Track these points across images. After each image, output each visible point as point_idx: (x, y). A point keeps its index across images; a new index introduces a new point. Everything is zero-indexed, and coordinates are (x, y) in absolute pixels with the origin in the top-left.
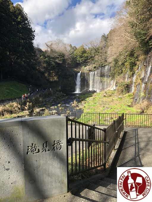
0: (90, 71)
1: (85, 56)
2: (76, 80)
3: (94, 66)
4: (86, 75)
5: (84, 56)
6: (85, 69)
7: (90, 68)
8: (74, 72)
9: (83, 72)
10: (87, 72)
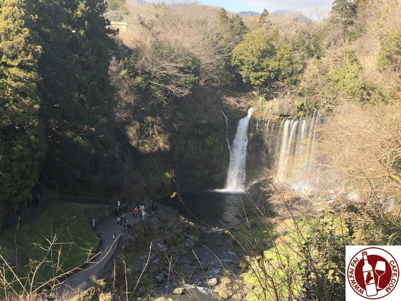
0: (284, 116)
1: (270, 68)
3: (298, 103)
4: (270, 127)
5: (268, 66)
6: (267, 109)
7: (286, 106)
8: (226, 114)
9: (260, 115)
10: (274, 120)
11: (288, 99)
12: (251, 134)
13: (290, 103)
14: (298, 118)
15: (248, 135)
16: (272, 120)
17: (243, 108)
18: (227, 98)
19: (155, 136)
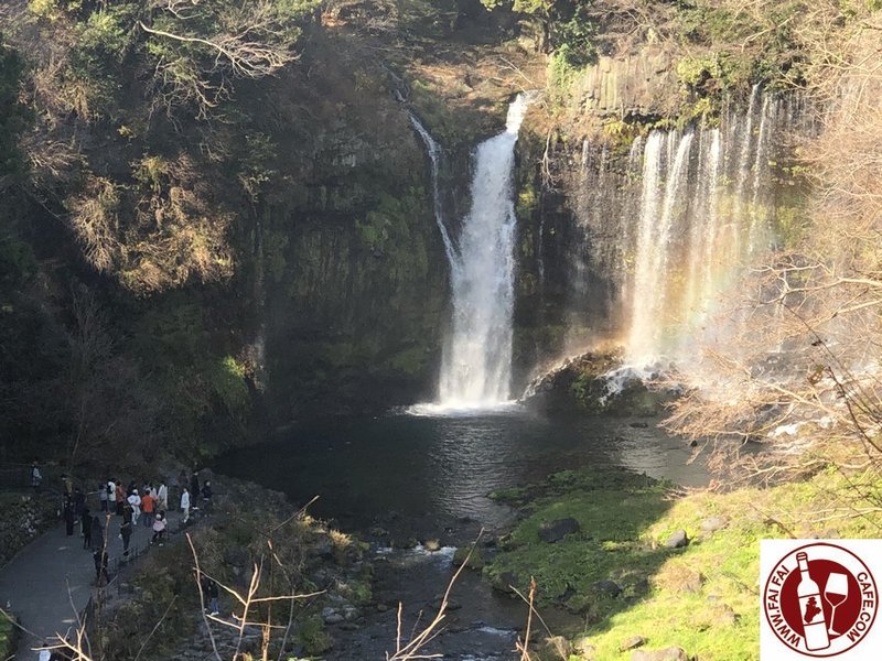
0: (641, 120)
2: (455, 227)
3: (688, 68)
4: (593, 165)
6: (576, 100)
7: (646, 85)
8: (427, 127)
9: (552, 125)
10: (605, 136)
11: (651, 57)
12: (524, 196)
13: (659, 73)
14: (694, 123)
15: (516, 199)
16: (597, 137)
17: (489, 103)
18: (429, 70)
19: (175, 228)
